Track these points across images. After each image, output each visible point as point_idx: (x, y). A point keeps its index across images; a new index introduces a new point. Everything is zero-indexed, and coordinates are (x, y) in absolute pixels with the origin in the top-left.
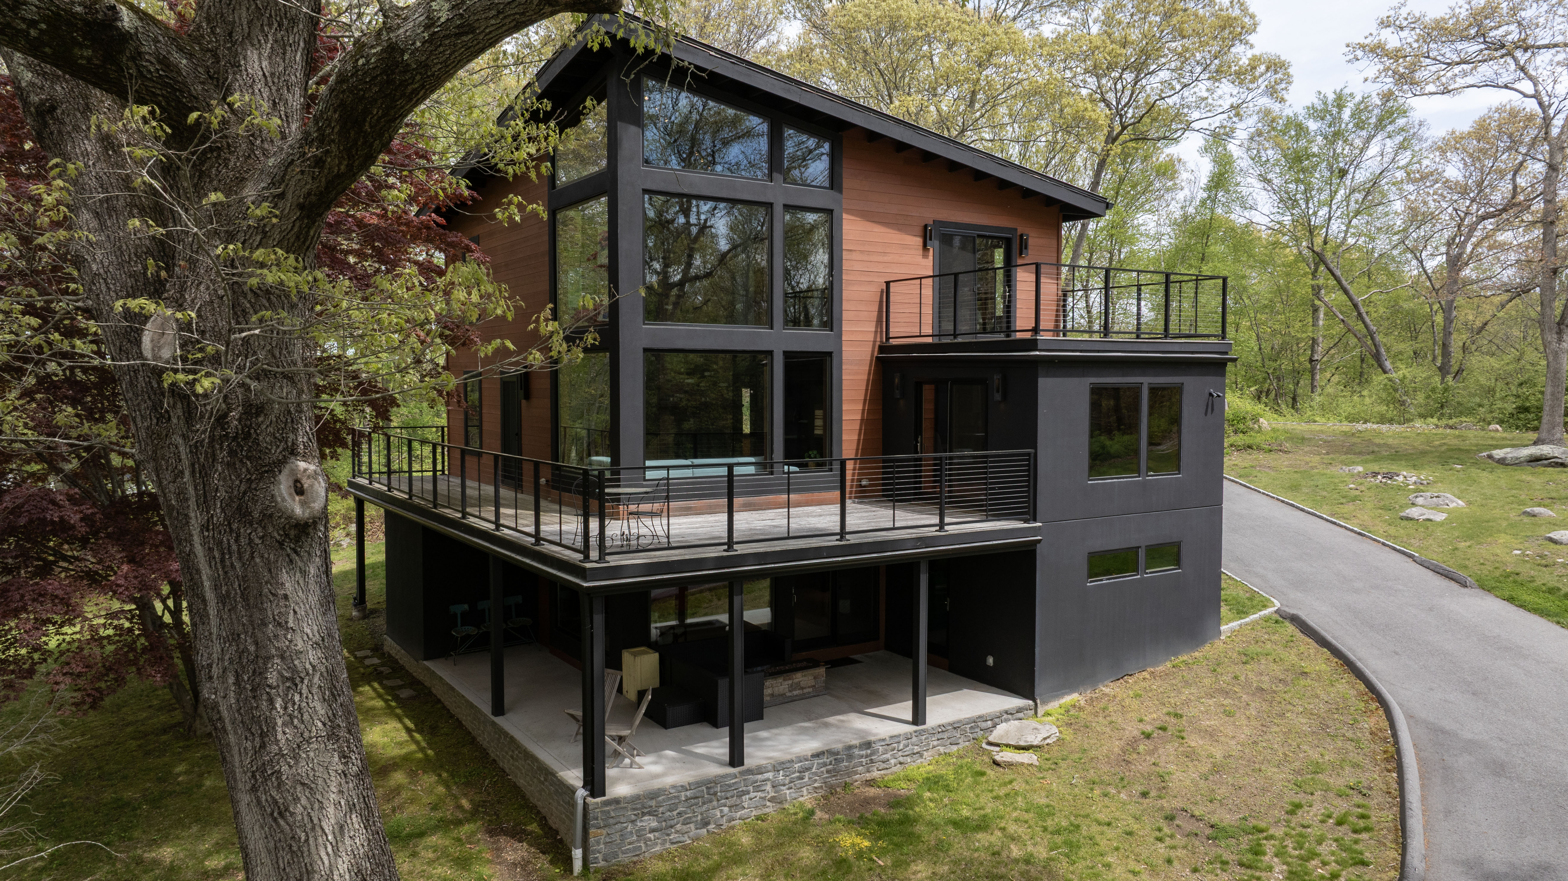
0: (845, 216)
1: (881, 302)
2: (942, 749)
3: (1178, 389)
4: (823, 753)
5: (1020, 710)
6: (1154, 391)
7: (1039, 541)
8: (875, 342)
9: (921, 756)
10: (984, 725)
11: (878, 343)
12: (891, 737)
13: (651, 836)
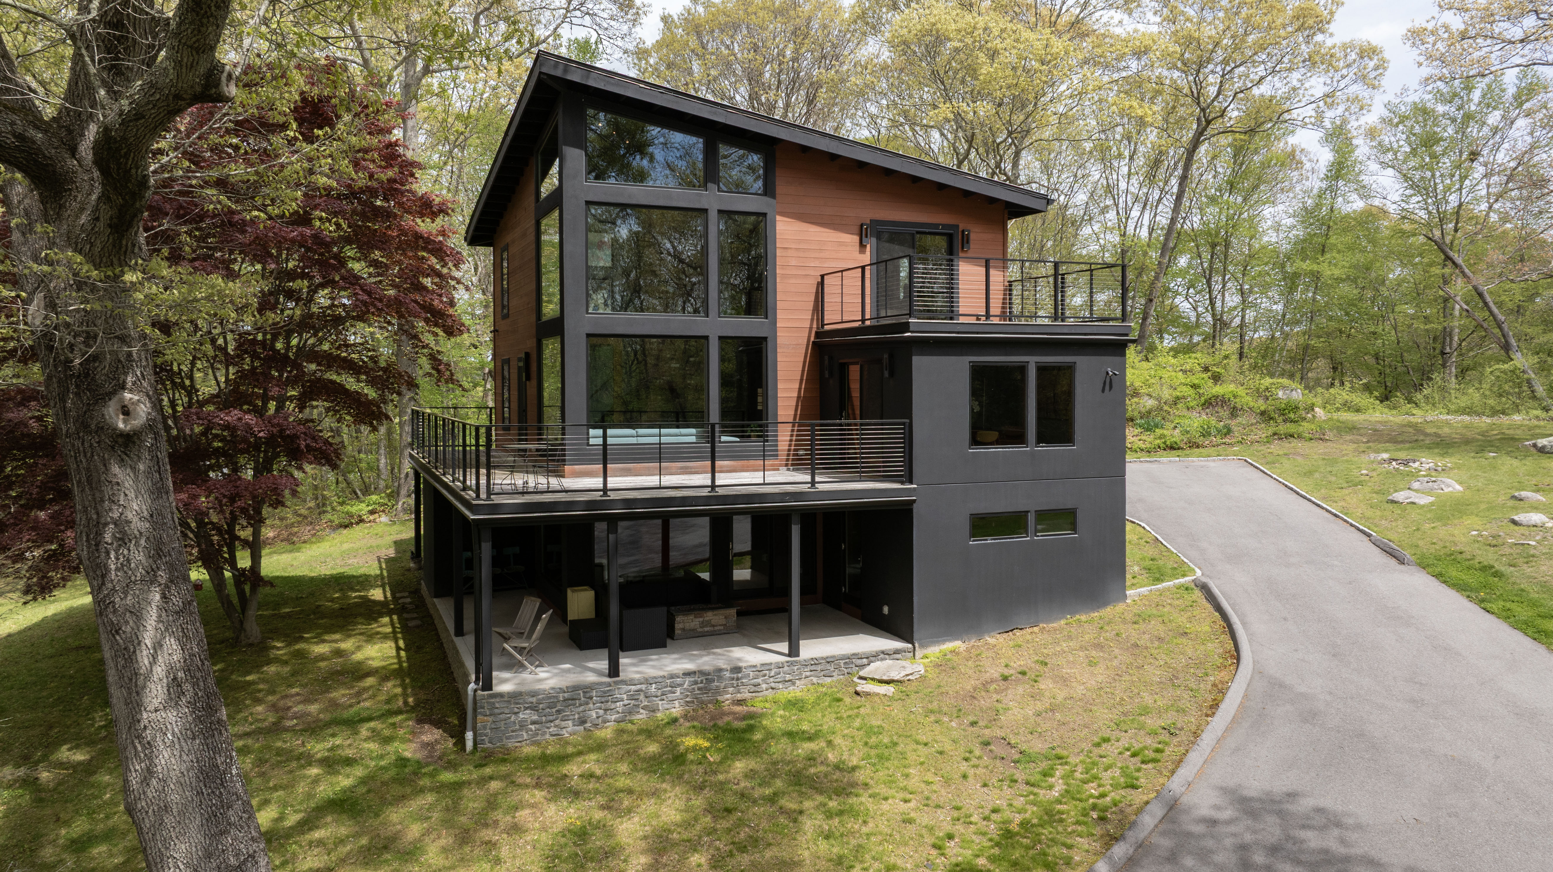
0: (778, 218)
1: (817, 293)
2: (815, 680)
3: (1070, 369)
4: (695, 673)
5: (897, 652)
6: (1042, 369)
7: (914, 501)
8: (811, 328)
9: (794, 684)
10: (859, 662)
11: (814, 330)
12: (763, 665)
13: (533, 727)
